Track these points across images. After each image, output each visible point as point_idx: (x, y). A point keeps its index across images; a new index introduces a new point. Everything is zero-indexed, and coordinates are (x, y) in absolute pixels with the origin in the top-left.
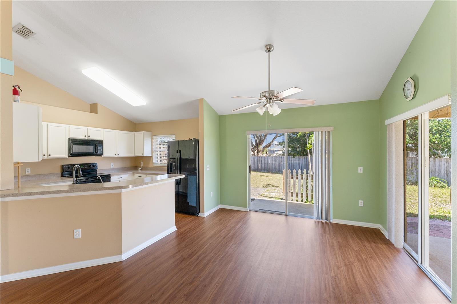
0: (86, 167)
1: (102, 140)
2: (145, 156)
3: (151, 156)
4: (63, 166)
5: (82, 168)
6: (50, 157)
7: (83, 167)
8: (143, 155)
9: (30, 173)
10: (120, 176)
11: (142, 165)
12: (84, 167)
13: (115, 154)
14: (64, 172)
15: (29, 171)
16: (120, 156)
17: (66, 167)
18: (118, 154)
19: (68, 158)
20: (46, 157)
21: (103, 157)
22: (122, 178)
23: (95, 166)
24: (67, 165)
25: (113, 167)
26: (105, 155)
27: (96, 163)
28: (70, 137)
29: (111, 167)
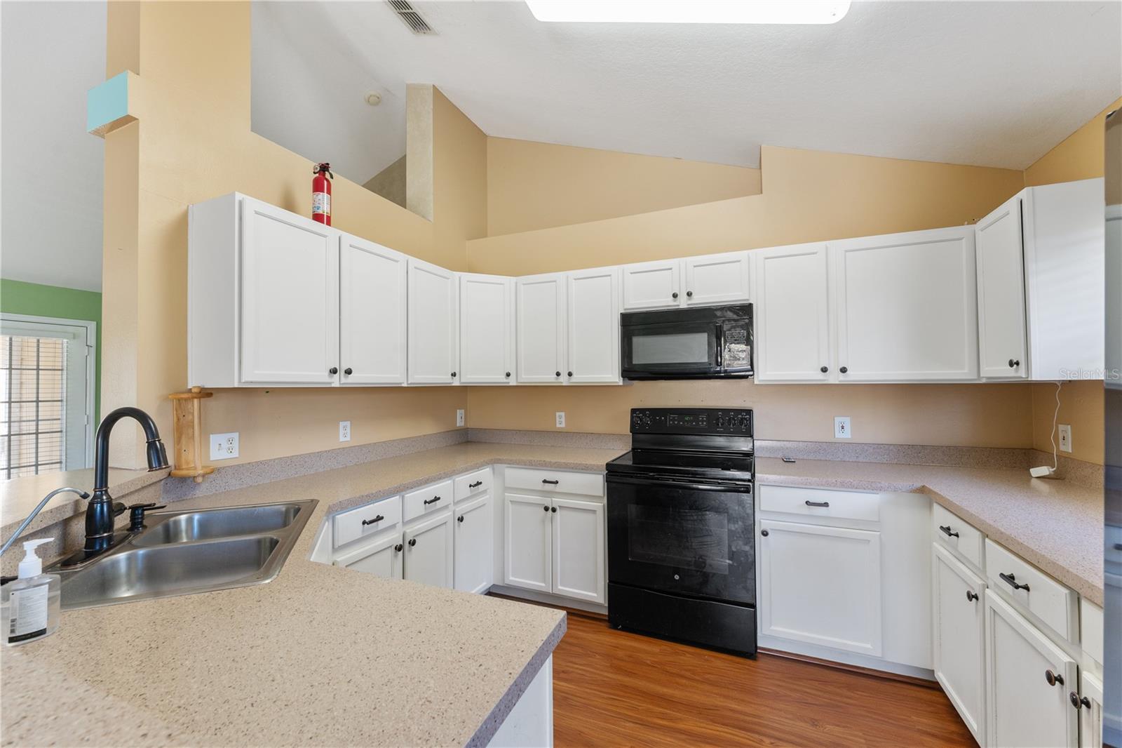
0: (703, 421)
1: (749, 302)
2: (1038, 375)
4: (632, 412)
5: (689, 425)
7: (692, 421)
8: (1019, 374)
9: (562, 425)
11: (1067, 447)
12: (697, 424)
13: (824, 370)
15: (563, 420)
18: (844, 370)
19: (621, 383)
20: (564, 380)
21: (756, 382)
22: (826, 505)
23: (740, 422)
24: (643, 411)
25: (846, 435)
26: (764, 373)
27: (749, 412)
28: (626, 307)
29: (836, 437)
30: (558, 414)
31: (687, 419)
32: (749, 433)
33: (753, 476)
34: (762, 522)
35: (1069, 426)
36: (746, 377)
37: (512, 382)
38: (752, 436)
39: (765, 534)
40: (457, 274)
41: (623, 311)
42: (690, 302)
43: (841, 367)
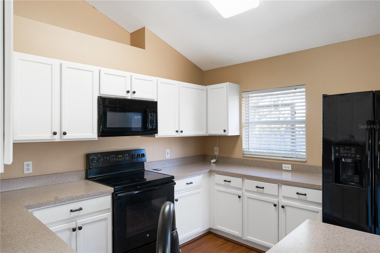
0: (127, 157)
1: (155, 100)
2: (229, 135)
3: (239, 136)
4: (88, 156)
6: (65, 137)
7: (122, 158)
8: (226, 134)
9: (31, 171)
10: (189, 180)
11: (216, 153)
13: (177, 131)
14: (90, 169)
15: (31, 167)
16: (184, 134)
17: (94, 159)
18: (182, 132)
19: (97, 139)
20: (58, 138)
21: (156, 136)
25: (169, 156)
26: (159, 133)
28: (101, 93)
29: (166, 157)
30: (25, 163)
31: (119, 156)
34: (175, 196)
35: (218, 147)
39: (177, 200)
43: (181, 130)
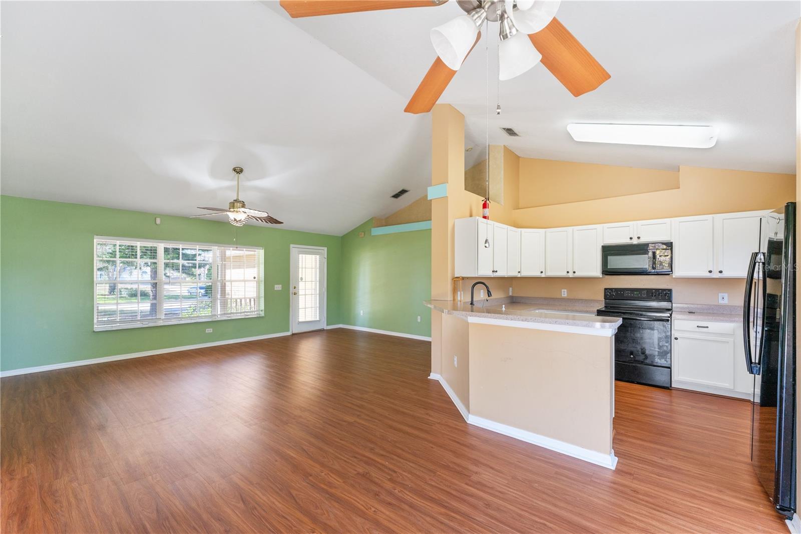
1: (671, 241)
5: (637, 296)
7: (638, 294)
12: (641, 295)
15: (566, 293)
18: (721, 272)
19: (601, 277)
20: (571, 275)
21: (674, 277)
22: (707, 327)
23: (665, 295)
24: (611, 289)
25: (726, 302)
26: (678, 272)
27: (670, 290)
28: (605, 243)
29: (720, 302)
30: (563, 290)
31: (635, 293)
32: (669, 300)
33: (671, 315)
34: (675, 334)
36: (669, 274)
37: (543, 275)
38: (671, 301)
39: (676, 339)
40: (520, 229)
41: (603, 245)
42: (639, 241)
43: (720, 270)
